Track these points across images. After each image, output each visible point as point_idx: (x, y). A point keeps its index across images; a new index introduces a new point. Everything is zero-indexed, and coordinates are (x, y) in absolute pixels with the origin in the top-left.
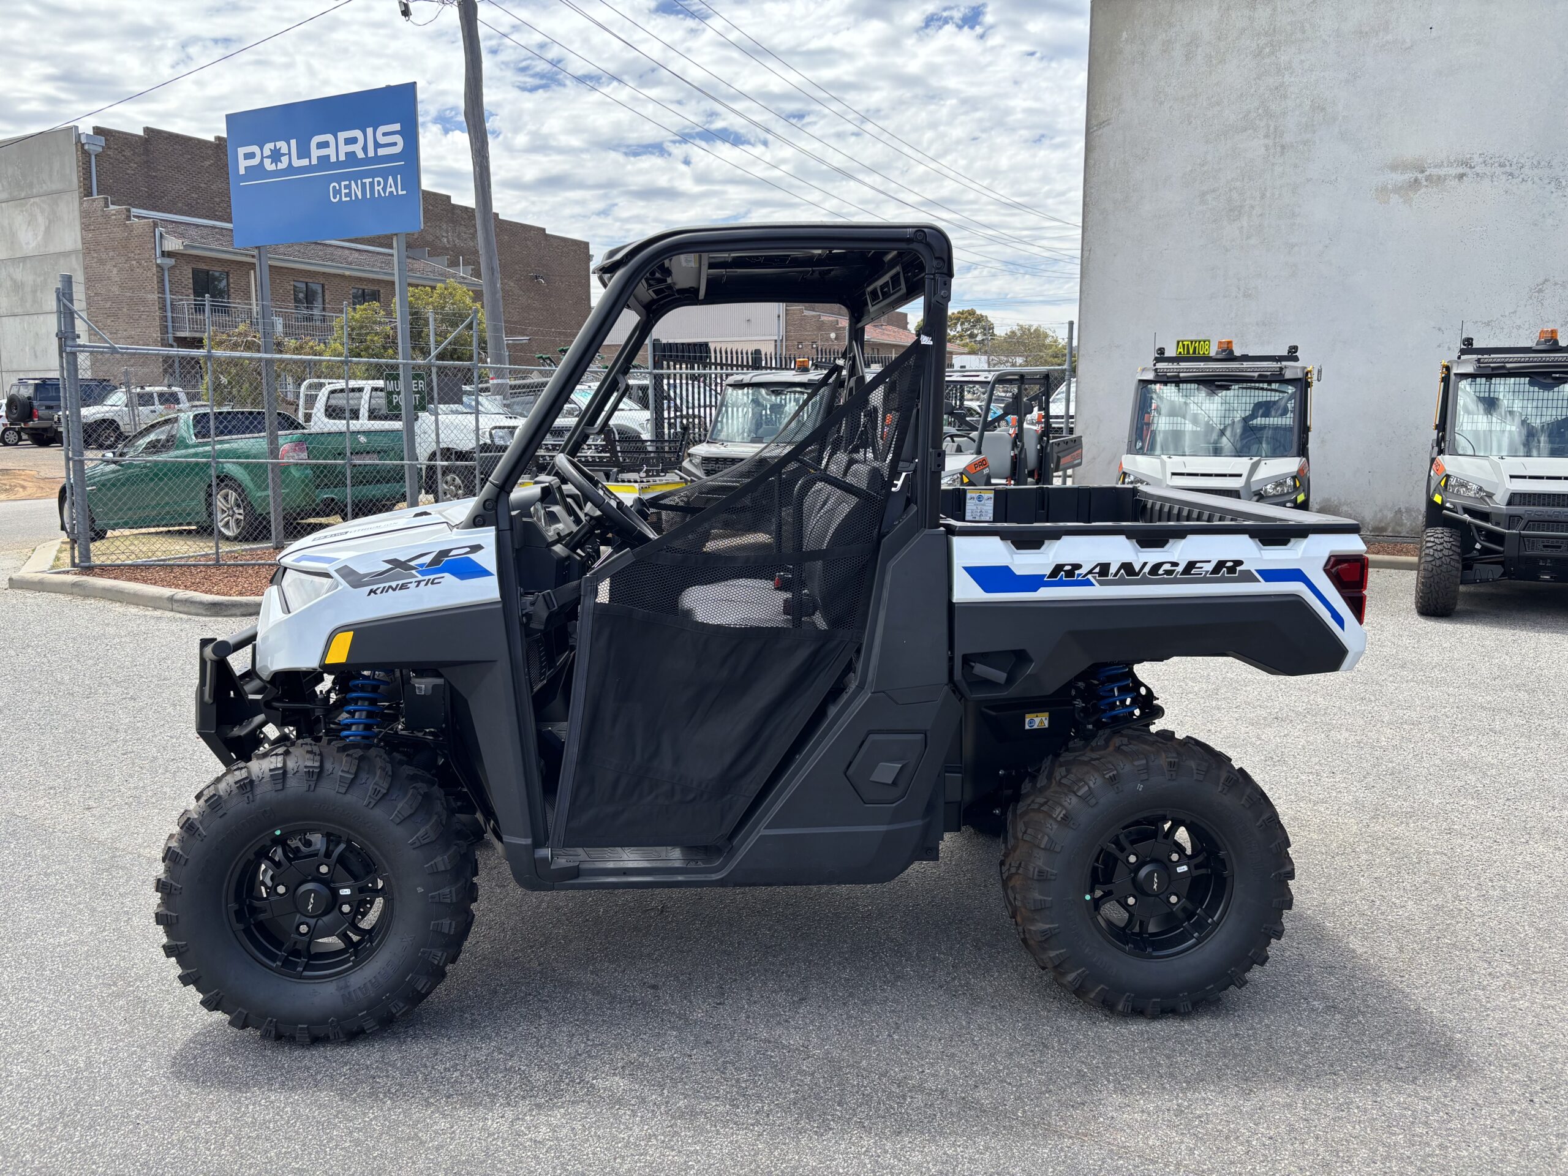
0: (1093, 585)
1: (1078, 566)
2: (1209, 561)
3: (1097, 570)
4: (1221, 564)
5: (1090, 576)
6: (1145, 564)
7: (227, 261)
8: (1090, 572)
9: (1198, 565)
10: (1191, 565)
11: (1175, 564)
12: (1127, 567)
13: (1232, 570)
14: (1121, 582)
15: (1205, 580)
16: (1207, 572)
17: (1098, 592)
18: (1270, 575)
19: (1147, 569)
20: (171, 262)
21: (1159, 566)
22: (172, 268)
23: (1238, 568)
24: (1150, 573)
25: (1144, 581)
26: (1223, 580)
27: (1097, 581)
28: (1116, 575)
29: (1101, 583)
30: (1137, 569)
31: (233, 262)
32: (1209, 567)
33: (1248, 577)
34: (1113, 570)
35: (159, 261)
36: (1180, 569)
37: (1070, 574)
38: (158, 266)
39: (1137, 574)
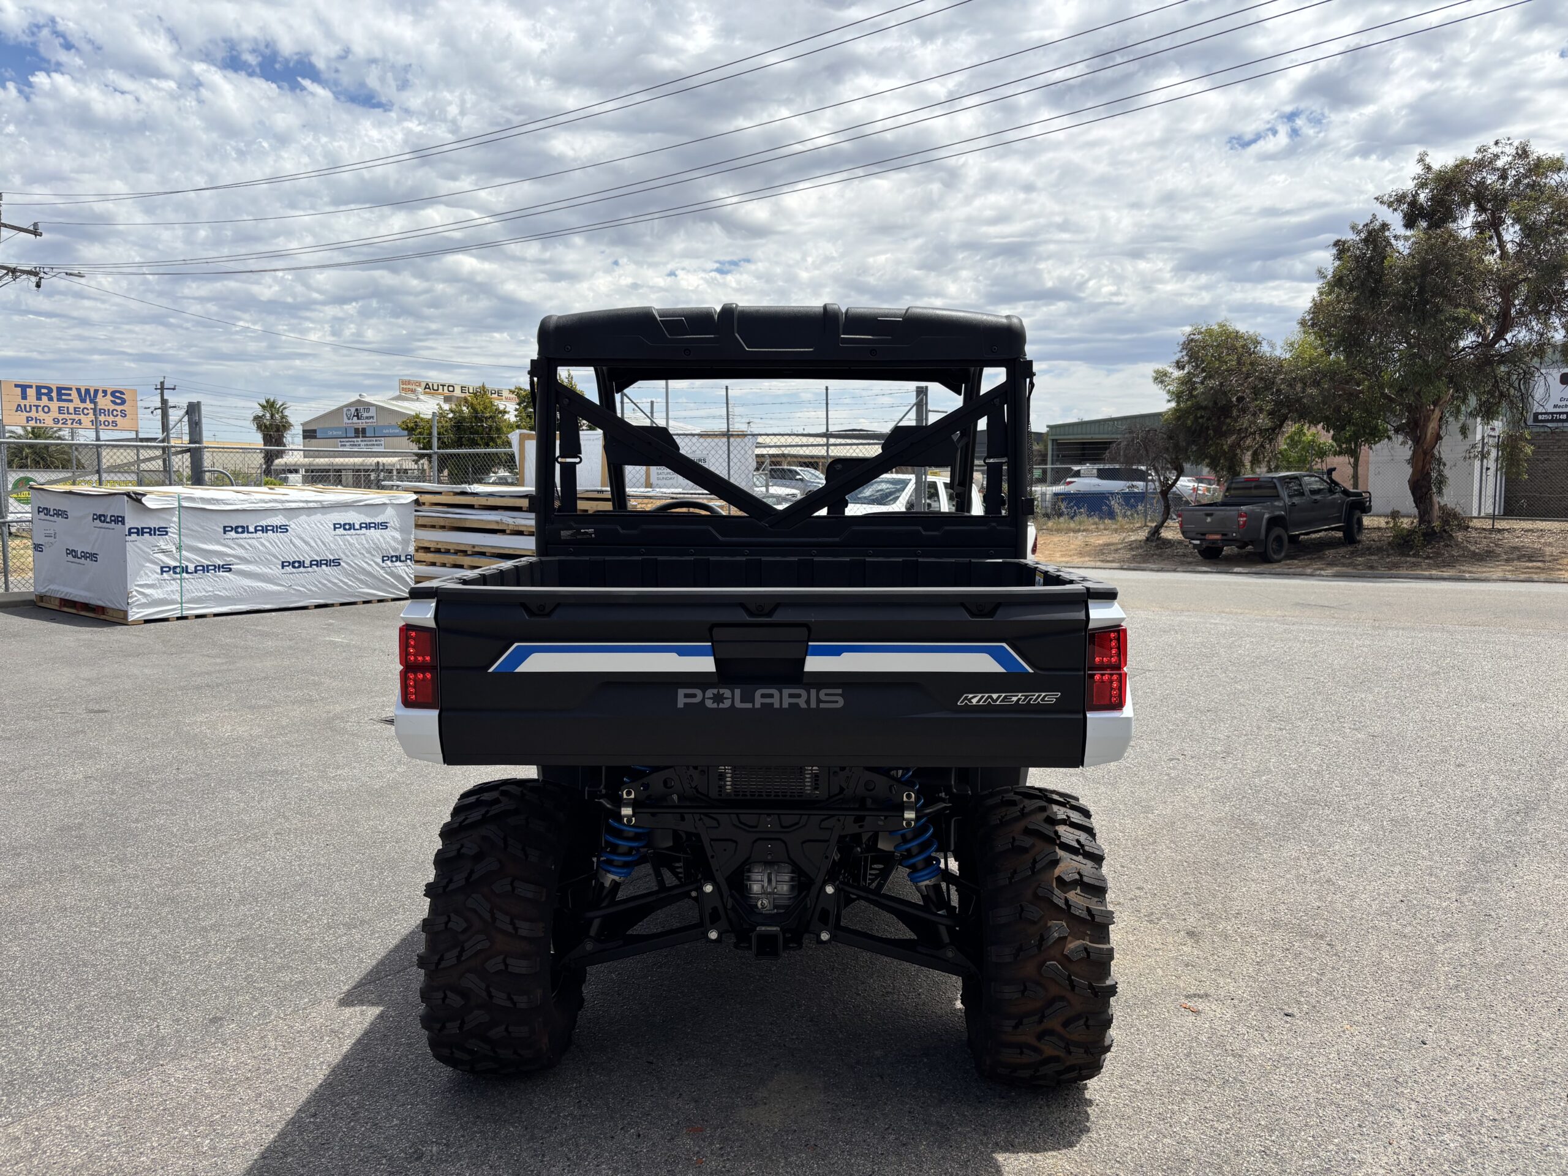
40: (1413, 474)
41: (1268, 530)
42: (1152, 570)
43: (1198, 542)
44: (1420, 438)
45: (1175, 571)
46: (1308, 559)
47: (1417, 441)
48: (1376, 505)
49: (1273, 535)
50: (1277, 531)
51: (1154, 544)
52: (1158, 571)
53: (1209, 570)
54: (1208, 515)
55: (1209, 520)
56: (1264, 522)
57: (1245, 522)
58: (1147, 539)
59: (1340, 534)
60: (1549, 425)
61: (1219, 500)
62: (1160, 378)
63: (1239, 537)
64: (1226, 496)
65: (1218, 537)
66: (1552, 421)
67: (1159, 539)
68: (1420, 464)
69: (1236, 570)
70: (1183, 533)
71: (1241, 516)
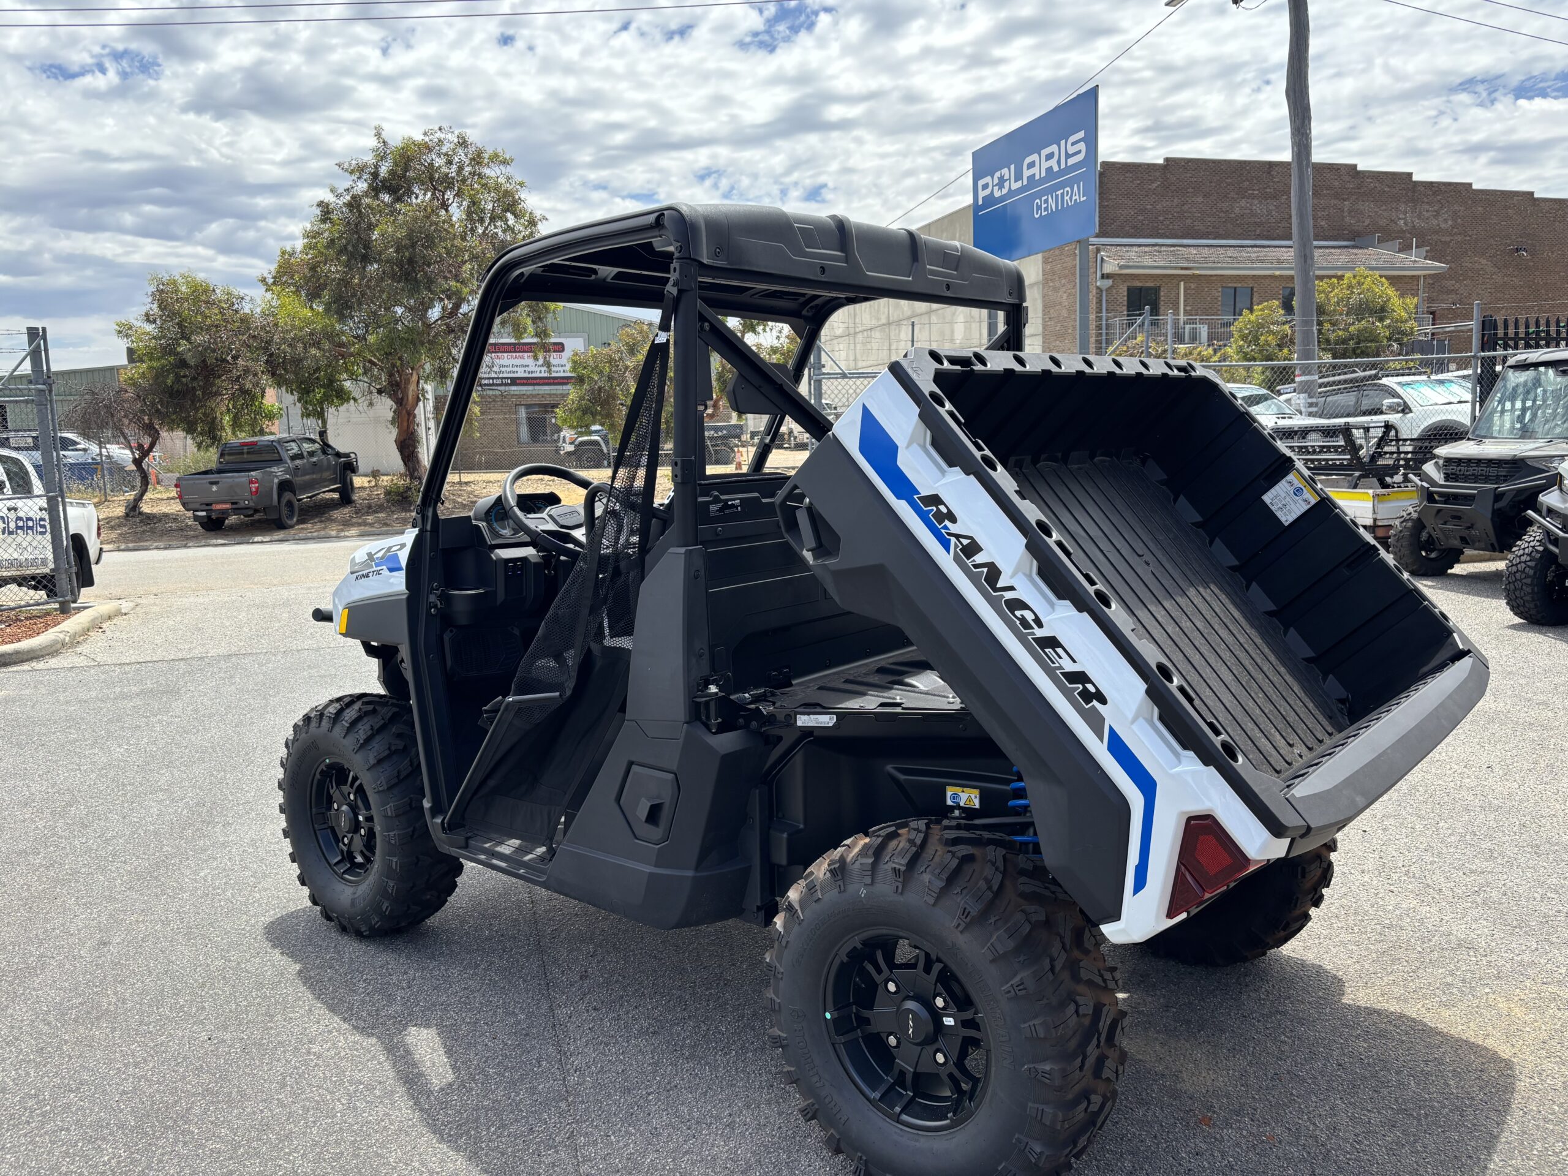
0: (948, 552)
1: (953, 520)
2: (1074, 661)
3: (965, 542)
4: (1080, 677)
5: (953, 540)
6: (1012, 588)
7: (1158, 276)
8: (957, 536)
9: (1059, 650)
10: (1052, 642)
11: (1040, 625)
12: (993, 572)
13: (1087, 696)
14: (974, 579)
15: (1050, 672)
16: (1061, 668)
17: (946, 561)
18: (1118, 747)
19: (1008, 595)
20: (1109, 282)
21: (1022, 605)
22: (1109, 289)
23: (1095, 703)
24: (1007, 602)
25: (994, 603)
26: (1067, 694)
27: (955, 552)
28: (976, 566)
29: (957, 559)
30: (1000, 585)
31: (1165, 276)
32: (1069, 667)
33: (1096, 722)
34: (979, 558)
35: (1098, 284)
36: (1039, 633)
37: (940, 517)
38: (1098, 288)
39: (996, 590)
40: (399, 434)
41: (280, 496)
42: (157, 548)
43: (204, 514)
44: (402, 399)
45: (185, 546)
46: (321, 522)
47: (400, 402)
48: (363, 465)
49: (284, 501)
50: (288, 496)
51: (138, 520)
52: (166, 548)
53: (223, 542)
54: (212, 483)
55: (214, 488)
56: (275, 487)
57: (257, 488)
58: (127, 515)
59: (336, 496)
60: (499, 388)
61: (213, 465)
62: (125, 331)
63: (252, 504)
64: (221, 463)
65: (228, 506)
66: (502, 384)
67: (141, 513)
68: (405, 424)
69: (256, 539)
70: (184, 505)
71: (251, 482)
